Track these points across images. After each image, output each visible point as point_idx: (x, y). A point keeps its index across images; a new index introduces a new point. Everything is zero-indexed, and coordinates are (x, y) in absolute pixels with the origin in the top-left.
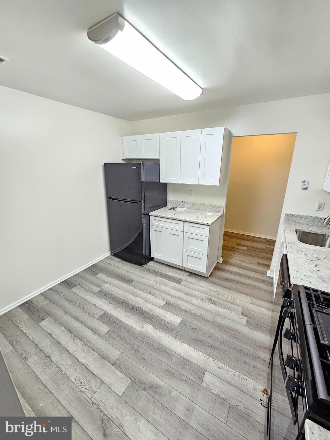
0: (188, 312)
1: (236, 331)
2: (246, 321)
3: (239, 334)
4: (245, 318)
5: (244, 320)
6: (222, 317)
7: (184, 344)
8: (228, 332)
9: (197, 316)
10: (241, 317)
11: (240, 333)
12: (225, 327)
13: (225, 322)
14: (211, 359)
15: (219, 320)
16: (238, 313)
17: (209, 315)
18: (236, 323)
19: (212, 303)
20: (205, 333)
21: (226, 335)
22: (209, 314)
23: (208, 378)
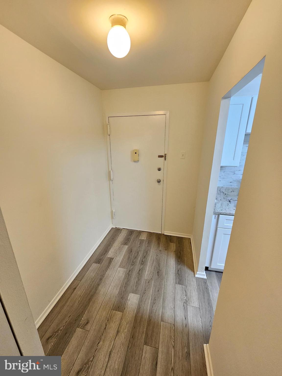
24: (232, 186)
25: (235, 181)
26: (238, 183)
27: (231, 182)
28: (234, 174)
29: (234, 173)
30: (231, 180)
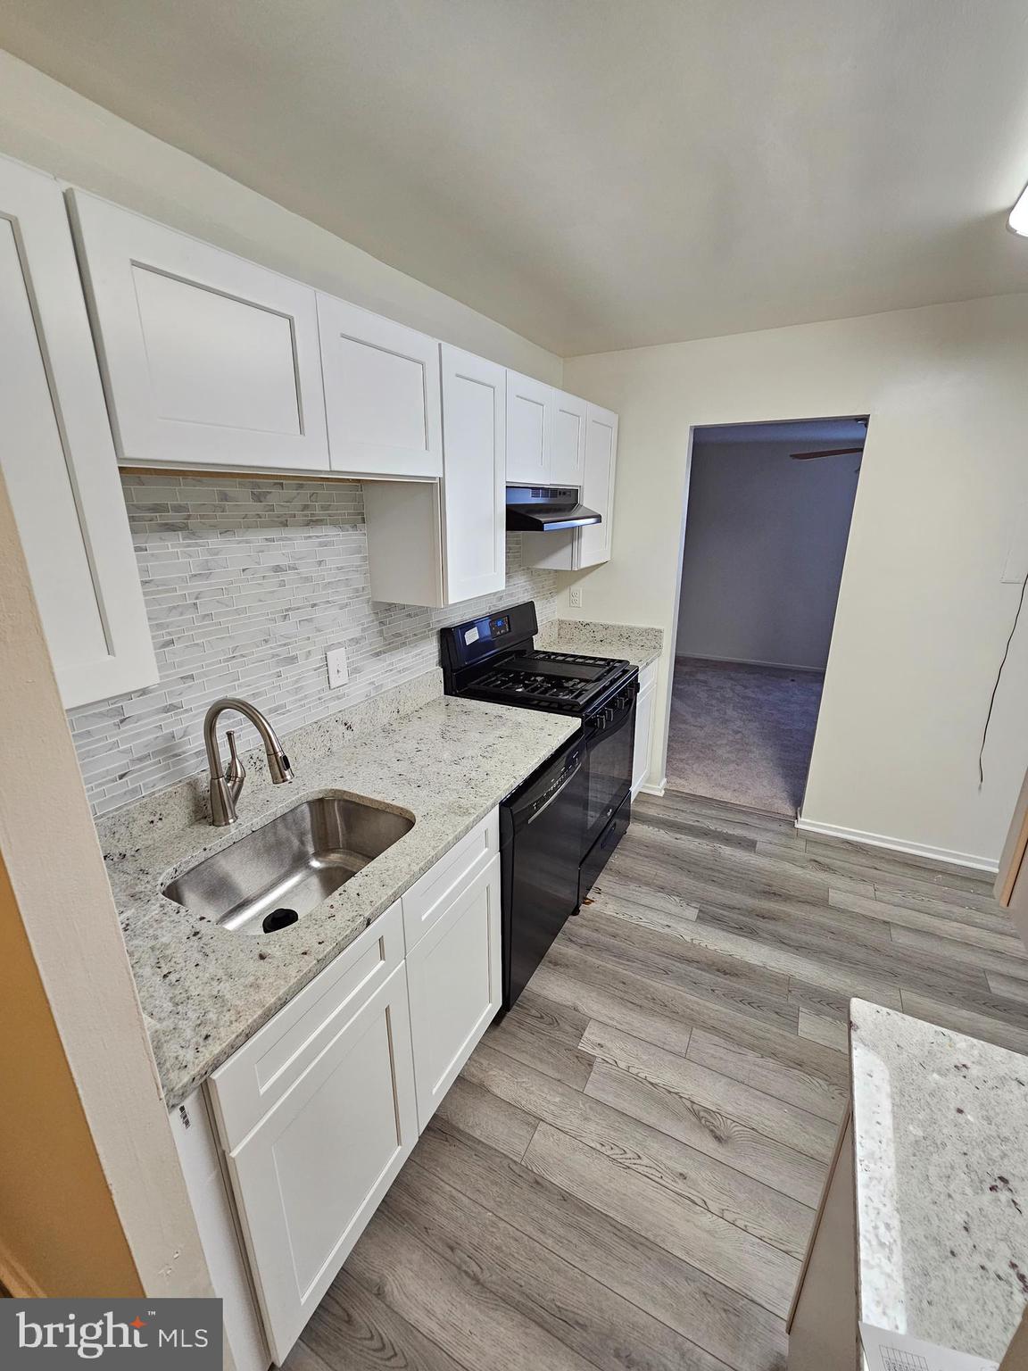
0: (791, 1064)
1: (624, 1001)
2: (586, 1034)
3: (617, 993)
4: (584, 1046)
5: (591, 1040)
6: (666, 1047)
7: (761, 964)
8: (646, 998)
9: (753, 1048)
10: (597, 1052)
11: (613, 997)
12: (653, 1012)
13: (655, 1028)
14: (688, 939)
15: (676, 1037)
16: (605, 1068)
17: (712, 1052)
18: (619, 1026)
19: (707, 1110)
20: (713, 990)
21: (652, 989)
22: (713, 1056)
23: (692, 913)
24: (135, 791)
25: (141, 759)
26: (164, 760)
27: (121, 777)
28: (122, 721)
29: (117, 721)
30: (119, 764)
